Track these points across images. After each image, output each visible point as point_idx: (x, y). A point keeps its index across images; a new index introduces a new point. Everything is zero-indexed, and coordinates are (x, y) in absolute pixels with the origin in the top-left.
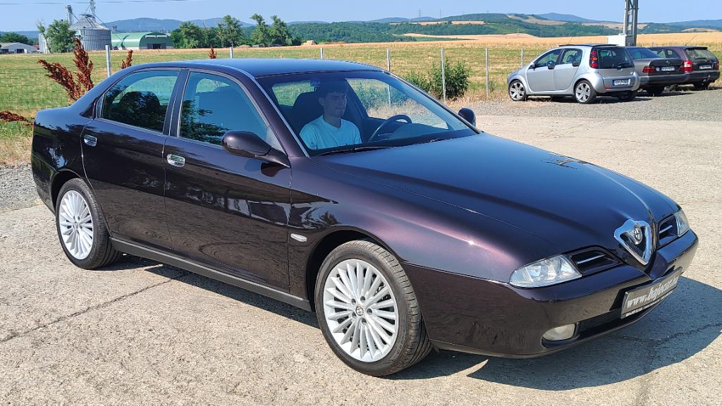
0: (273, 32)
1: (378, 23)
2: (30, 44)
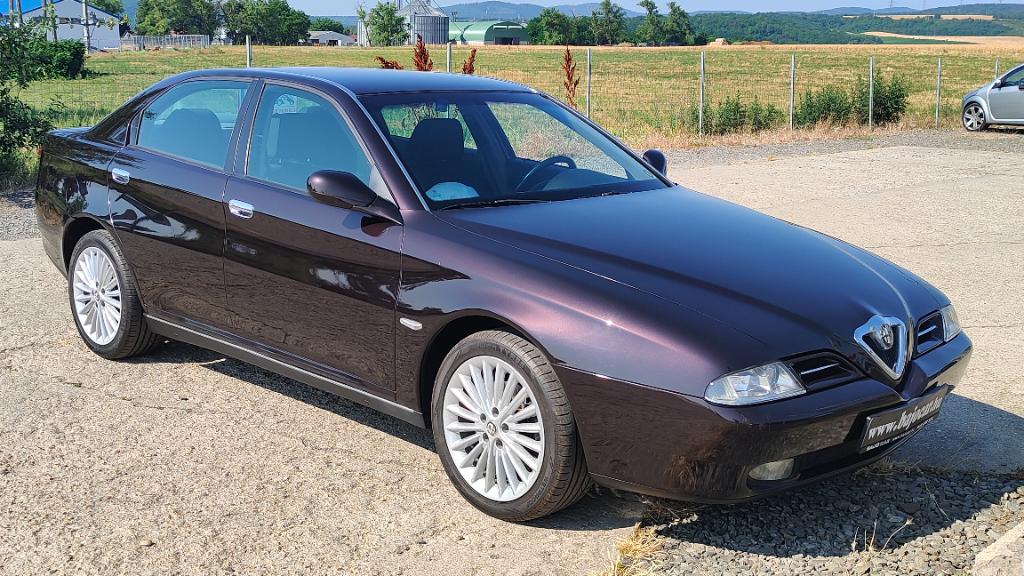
0: (669, 25)
1: (826, 16)
2: (347, 34)
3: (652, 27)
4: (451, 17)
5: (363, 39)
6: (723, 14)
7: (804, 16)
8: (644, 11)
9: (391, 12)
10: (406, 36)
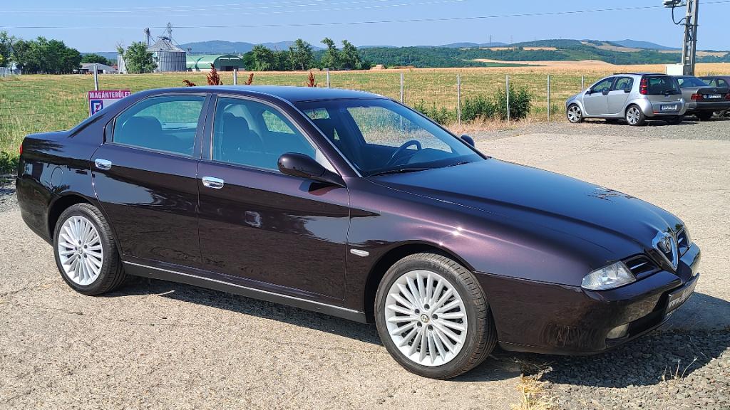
0: (343, 55)
1: (448, 48)
2: (108, 65)
3: (332, 57)
4: (187, 52)
5: (122, 68)
6: (379, 48)
7: (434, 49)
8: (326, 46)
9: (143, 49)
10: (155, 66)
